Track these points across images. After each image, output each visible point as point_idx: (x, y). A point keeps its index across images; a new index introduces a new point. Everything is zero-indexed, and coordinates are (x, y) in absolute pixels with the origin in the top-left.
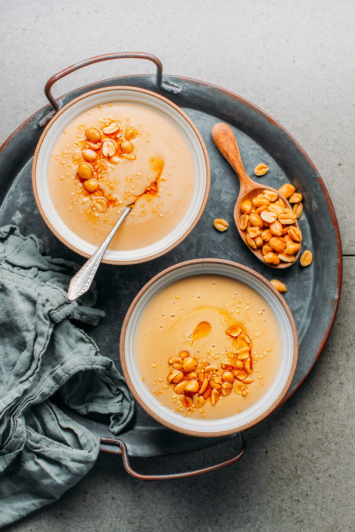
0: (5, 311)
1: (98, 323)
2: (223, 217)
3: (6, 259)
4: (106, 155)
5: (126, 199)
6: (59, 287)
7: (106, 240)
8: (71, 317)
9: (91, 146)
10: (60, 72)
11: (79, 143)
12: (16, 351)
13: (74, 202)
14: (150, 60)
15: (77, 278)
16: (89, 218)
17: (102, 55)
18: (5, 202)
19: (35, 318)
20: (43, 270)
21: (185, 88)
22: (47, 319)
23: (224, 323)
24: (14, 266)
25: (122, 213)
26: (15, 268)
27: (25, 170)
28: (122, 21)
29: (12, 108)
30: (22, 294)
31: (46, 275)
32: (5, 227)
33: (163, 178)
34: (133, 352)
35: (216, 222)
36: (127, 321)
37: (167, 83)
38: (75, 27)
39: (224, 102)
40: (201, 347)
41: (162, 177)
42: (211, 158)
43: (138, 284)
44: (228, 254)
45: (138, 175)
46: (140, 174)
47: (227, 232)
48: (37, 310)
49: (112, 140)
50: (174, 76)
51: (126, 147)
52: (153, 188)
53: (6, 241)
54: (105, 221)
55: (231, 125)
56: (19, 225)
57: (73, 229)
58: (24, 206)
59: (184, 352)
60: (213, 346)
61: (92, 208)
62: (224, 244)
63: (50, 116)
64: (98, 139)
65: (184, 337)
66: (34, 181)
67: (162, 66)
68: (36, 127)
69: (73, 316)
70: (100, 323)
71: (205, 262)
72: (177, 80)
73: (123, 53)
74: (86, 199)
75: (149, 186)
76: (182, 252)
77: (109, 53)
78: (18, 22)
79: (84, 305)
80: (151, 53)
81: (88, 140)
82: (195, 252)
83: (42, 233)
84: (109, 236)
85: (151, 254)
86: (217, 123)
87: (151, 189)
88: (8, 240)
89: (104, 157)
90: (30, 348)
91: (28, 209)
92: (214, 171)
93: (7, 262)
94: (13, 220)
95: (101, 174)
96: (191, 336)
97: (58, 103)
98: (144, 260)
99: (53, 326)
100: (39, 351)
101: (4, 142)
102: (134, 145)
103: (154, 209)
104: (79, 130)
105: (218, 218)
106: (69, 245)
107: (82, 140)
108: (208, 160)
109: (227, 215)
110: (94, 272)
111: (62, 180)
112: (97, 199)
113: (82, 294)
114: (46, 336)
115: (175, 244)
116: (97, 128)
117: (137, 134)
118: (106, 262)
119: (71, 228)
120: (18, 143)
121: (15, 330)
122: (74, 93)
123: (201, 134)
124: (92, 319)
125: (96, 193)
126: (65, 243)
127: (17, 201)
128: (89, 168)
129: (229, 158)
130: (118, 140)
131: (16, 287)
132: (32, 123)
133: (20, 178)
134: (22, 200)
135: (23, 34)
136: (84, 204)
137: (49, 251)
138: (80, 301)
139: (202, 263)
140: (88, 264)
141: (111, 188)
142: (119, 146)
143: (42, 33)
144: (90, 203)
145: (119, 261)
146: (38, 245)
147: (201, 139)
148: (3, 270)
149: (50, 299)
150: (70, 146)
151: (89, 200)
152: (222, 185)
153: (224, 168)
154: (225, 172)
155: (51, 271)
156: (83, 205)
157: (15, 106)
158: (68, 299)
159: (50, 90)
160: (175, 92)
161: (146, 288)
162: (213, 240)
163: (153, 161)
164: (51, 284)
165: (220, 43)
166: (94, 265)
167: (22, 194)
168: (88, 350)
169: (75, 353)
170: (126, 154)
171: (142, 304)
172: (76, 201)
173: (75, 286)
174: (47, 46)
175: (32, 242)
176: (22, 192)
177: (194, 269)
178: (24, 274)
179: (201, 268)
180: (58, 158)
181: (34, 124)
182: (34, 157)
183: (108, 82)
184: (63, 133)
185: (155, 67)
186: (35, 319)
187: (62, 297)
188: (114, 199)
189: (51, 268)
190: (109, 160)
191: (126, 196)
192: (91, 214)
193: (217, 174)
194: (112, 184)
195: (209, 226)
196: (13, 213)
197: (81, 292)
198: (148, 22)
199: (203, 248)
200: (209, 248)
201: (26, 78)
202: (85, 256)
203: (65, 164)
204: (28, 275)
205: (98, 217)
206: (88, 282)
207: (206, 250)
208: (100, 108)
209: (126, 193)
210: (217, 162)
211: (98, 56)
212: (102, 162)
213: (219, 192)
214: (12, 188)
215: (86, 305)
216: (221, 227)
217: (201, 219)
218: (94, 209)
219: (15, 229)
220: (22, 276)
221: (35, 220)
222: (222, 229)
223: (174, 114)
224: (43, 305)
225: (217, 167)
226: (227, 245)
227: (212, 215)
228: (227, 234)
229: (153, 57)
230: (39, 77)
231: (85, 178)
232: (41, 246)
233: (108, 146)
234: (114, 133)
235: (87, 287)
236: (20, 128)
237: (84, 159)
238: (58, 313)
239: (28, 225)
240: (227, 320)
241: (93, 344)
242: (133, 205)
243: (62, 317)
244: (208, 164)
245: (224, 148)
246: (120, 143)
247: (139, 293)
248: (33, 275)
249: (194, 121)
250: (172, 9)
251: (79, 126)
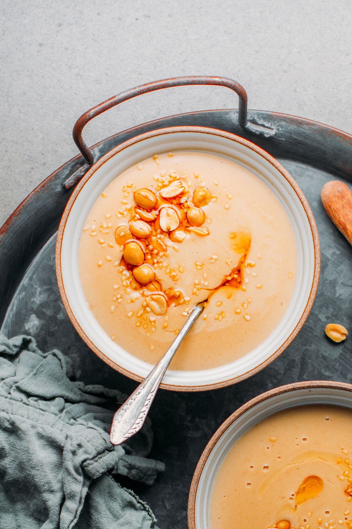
0: (16, 463)
1: (154, 482)
2: (339, 322)
3: (17, 384)
4: (165, 229)
5: (195, 293)
6: (98, 426)
7: (167, 354)
8: (114, 472)
9: (142, 215)
10: (96, 107)
11: (125, 211)
12: (34, 522)
13: (117, 299)
14: (229, 87)
15: (124, 411)
16: (141, 323)
17: (158, 81)
18: (14, 302)
19: (61, 473)
20: (73, 402)
21: (280, 129)
22: (79, 474)
23: (342, 477)
24: (29, 395)
25: (189, 315)
26: (31, 398)
27: (43, 253)
28: (186, 31)
29: (24, 162)
30: (41, 436)
31: (77, 408)
32: (15, 338)
33: (250, 262)
34: (207, 521)
35: (329, 328)
36: (198, 474)
37: (254, 122)
38: (116, 40)
39: (340, 150)
40: (310, 514)
41: (248, 261)
42: (321, 233)
43: (213, 422)
44: (348, 377)
45: (212, 259)
46: (215, 257)
47: (346, 344)
48: (64, 460)
49: (174, 207)
50: (263, 112)
51: (195, 217)
52: (236, 276)
53: (17, 360)
54: (165, 328)
55: (349, 184)
56: (36, 336)
57: (116, 339)
58: (43, 308)
59: (283, 522)
60: (327, 512)
61: (144, 307)
62: (341, 361)
63: (81, 172)
64: (153, 205)
65: (283, 498)
66: (59, 268)
67: (246, 97)
68: (60, 190)
69: (117, 470)
70: (157, 481)
71: (314, 387)
72: (269, 117)
73: (189, 77)
74: (136, 294)
75: (228, 274)
76: (279, 374)
77: (168, 78)
78: (32, 33)
79: (134, 453)
80: (230, 78)
81: (139, 206)
82: (298, 374)
83: (69, 348)
84: (170, 349)
85: (233, 374)
86: (328, 181)
87: (233, 279)
88: (19, 357)
89: (162, 232)
90: (55, 517)
91: (49, 312)
92: (325, 253)
93: (19, 389)
94: (27, 328)
95: (158, 258)
96: (293, 497)
97: (92, 153)
98: (223, 384)
99: (88, 483)
100: (68, 522)
101: (12, 212)
102: (206, 214)
103: (238, 308)
104: (125, 192)
105: (331, 323)
106: (111, 362)
107: (129, 207)
108: (316, 235)
109: (345, 318)
110: (149, 403)
111: (99, 266)
112: (152, 295)
113: (132, 434)
114: (78, 498)
115: (269, 360)
116: (151, 190)
117: (211, 197)
118: (167, 388)
119: (114, 337)
120: (33, 213)
121: (32, 490)
122: (117, 139)
123: (306, 197)
124: (145, 475)
125: (152, 286)
126: (105, 360)
127: (32, 300)
128: (140, 249)
129: (347, 233)
130: (183, 207)
131: (33, 427)
132: (54, 182)
133: (36, 266)
134: (40, 299)
135: (38, 52)
136: (132, 302)
137: (80, 375)
138: (128, 447)
139: (309, 387)
140: (139, 391)
141: (173, 278)
142: (185, 215)
143: (67, 49)
144: (141, 301)
145: (186, 385)
146: (64, 365)
147: (306, 203)
148: (14, 402)
149: (83, 444)
150: (111, 216)
151: (140, 296)
152: (338, 273)
153: (341, 248)
154: (341, 254)
155: (84, 404)
156: (132, 304)
157: (28, 158)
158: (110, 442)
159: (81, 133)
160: (266, 136)
161: (226, 425)
162: (325, 356)
163: (235, 237)
164: (84, 422)
165: (332, 63)
166: (149, 392)
167: (39, 289)
168: (140, 520)
169: (122, 525)
170: (196, 227)
171: (221, 450)
172: (121, 298)
173: (121, 423)
174: (75, 68)
175: (56, 360)
176: (39, 287)
177: (298, 396)
178: (44, 408)
179: (307, 395)
180: (94, 234)
181: (57, 185)
182: (59, 232)
183: (167, 121)
184: (101, 196)
185: (236, 98)
186: (61, 475)
187: (101, 441)
188: (178, 294)
189: (84, 398)
190: (169, 237)
191: (195, 290)
192: (144, 317)
193: (330, 258)
194: (174, 271)
195: (319, 335)
196: (27, 317)
197: (130, 431)
198: (225, 32)
199: (310, 368)
200: (318, 367)
201: (44, 116)
202: (136, 379)
203: (104, 243)
204: (50, 408)
205: (154, 321)
206: (140, 416)
207: (314, 370)
208: (155, 159)
209: (195, 285)
210: (329, 239)
211: (152, 83)
212: (159, 240)
213: (333, 284)
214: (25, 281)
215: (137, 454)
216: (336, 336)
217: (307, 324)
218: (148, 309)
219: (30, 341)
220: (42, 410)
221: (59, 327)
222: (338, 339)
223: (265, 167)
224: (74, 453)
225: (329, 247)
226: (346, 363)
227: (322, 317)
228: (345, 347)
229: (233, 83)
230: (64, 115)
231: (134, 263)
232: (69, 366)
233: (168, 215)
234: (177, 196)
235: (138, 425)
236: (36, 190)
237: (133, 235)
238: (95, 464)
239: (49, 336)
240: (347, 473)
241: (148, 511)
242: (205, 303)
243: (102, 471)
244: (317, 241)
245: (340, 218)
246: (185, 210)
247: (216, 433)
248: (58, 408)
249: (295, 178)
250: (261, 12)
251: (124, 187)
